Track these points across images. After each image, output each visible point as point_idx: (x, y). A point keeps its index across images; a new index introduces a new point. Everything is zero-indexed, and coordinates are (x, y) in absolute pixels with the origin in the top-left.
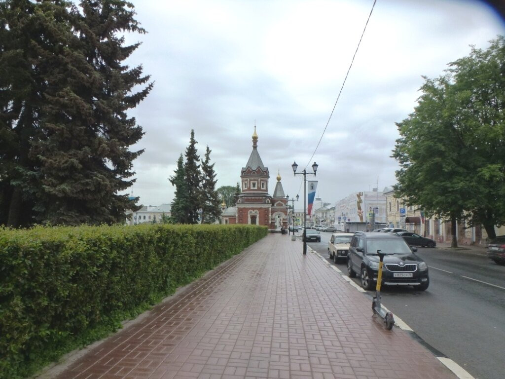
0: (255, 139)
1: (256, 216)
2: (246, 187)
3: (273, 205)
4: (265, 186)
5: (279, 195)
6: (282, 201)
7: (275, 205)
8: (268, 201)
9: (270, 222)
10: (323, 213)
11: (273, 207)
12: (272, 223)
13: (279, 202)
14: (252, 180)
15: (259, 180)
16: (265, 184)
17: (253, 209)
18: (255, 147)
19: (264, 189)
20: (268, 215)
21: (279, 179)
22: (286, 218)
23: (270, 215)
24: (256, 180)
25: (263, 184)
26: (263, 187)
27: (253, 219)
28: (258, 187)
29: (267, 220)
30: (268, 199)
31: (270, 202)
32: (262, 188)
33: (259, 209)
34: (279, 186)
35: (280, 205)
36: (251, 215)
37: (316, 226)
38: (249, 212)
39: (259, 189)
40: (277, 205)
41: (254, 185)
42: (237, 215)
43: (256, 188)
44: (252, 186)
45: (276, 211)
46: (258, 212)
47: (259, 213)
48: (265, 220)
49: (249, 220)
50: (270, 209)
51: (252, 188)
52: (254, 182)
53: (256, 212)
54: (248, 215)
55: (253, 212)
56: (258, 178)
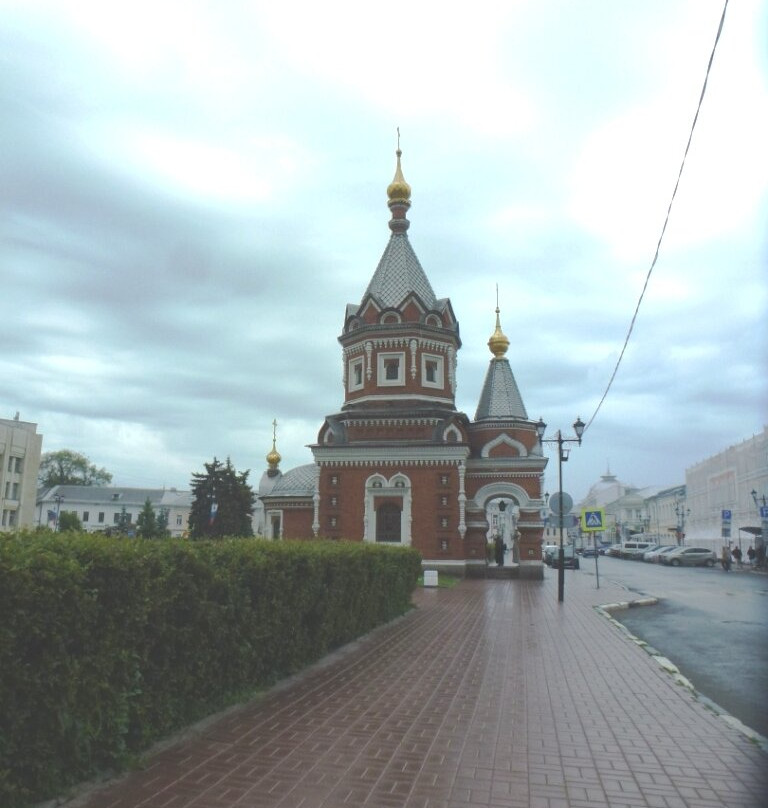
0: (399, 199)
1: (401, 498)
2: (360, 382)
3: (475, 454)
4: (439, 374)
5: (500, 409)
6: (513, 435)
7: (485, 453)
8: (452, 434)
9: (462, 527)
10: (629, 511)
11: (478, 464)
12: (470, 531)
13: (504, 438)
14: (383, 349)
15: (414, 346)
16: (440, 365)
17: (388, 470)
18: (399, 227)
19: (439, 384)
20: (452, 497)
21: (498, 346)
22: (533, 509)
23: (462, 497)
24: (400, 348)
25: (431, 367)
26: (431, 378)
27: (388, 510)
28: (408, 374)
29: (447, 517)
30: (453, 427)
31: (460, 439)
32: (425, 383)
33: (408, 469)
34: (498, 376)
35: (504, 451)
36: (376, 499)
37: (627, 546)
38: (368, 484)
39: (413, 385)
40: (493, 453)
41: (392, 372)
42: (317, 497)
43: (400, 381)
44: (382, 371)
45: (490, 480)
46: (408, 483)
47: (414, 489)
48: (441, 519)
49: (370, 517)
50: (462, 469)
51: (383, 381)
52: (391, 355)
53: (400, 485)
54: (363, 496)
55: (388, 484)
56: (407, 339)
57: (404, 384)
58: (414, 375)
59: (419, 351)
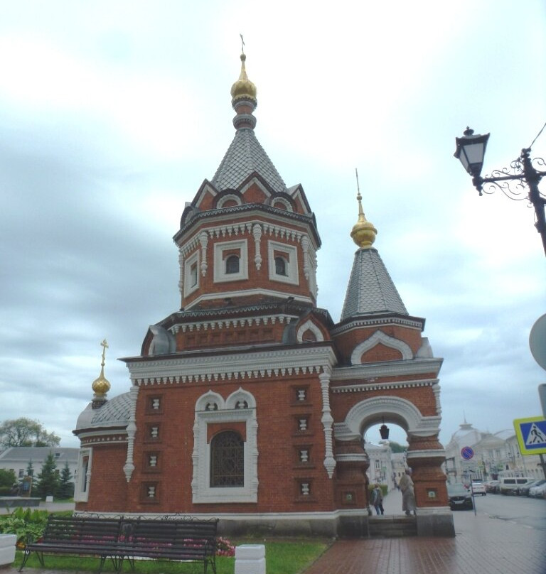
1: (243, 424)
2: (196, 282)
3: (343, 360)
4: (292, 267)
5: (369, 304)
6: (391, 333)
7: (356, 358)
8: (309, 333)
9: (330, 462)
11: (347, 374)
12: (341, 467)
13: (379, 337)
14: (221, 239)
15: (257, 231)
16: (293, 256)
17: (224, 386)
19: (292, 277)
20: (313, 418)
21: (363, 236)
22: (427, 431)
23: (327, 418)
24: (240, 235)
25: (281, 260)
26: (281, 270)
28: (252, 264)
29: (308, 448)
30: (309, 325)
31: (320, 338)
32: (273, 276)
33: (251, 382)
34: (366, 267)
35: (381, 355)
36: (211, 426)
38: (199, 406)
39: (258, 277)
40: (367, 358)
41: (232, 263)
42: (132, 428)
43: (243, 274)
44: (220, 266)
45: (365, 394)
46: (252, 402)
47: (259, 410)
48: (298, 450)
49: (202, 453)
50: (325, 379)
51: (220, 275)
52: (230, 245)
53: (241, 406)
54: (191, 422)
55: (226, 404)
56: (249, 224)
57: (246, 277)
58: (258, 265)
59: (264, 238)
